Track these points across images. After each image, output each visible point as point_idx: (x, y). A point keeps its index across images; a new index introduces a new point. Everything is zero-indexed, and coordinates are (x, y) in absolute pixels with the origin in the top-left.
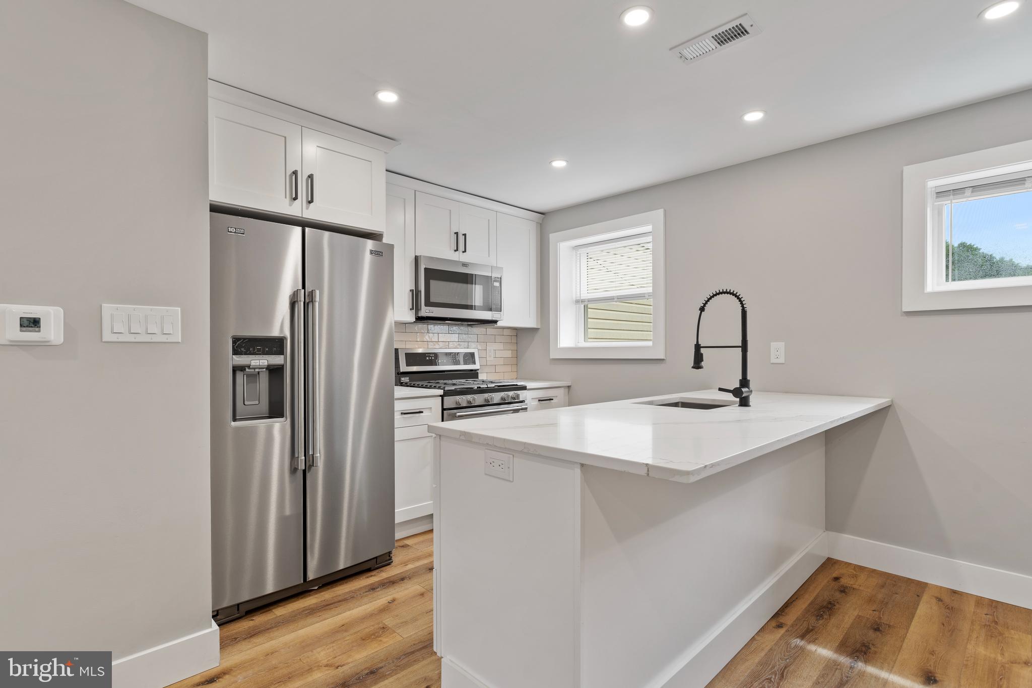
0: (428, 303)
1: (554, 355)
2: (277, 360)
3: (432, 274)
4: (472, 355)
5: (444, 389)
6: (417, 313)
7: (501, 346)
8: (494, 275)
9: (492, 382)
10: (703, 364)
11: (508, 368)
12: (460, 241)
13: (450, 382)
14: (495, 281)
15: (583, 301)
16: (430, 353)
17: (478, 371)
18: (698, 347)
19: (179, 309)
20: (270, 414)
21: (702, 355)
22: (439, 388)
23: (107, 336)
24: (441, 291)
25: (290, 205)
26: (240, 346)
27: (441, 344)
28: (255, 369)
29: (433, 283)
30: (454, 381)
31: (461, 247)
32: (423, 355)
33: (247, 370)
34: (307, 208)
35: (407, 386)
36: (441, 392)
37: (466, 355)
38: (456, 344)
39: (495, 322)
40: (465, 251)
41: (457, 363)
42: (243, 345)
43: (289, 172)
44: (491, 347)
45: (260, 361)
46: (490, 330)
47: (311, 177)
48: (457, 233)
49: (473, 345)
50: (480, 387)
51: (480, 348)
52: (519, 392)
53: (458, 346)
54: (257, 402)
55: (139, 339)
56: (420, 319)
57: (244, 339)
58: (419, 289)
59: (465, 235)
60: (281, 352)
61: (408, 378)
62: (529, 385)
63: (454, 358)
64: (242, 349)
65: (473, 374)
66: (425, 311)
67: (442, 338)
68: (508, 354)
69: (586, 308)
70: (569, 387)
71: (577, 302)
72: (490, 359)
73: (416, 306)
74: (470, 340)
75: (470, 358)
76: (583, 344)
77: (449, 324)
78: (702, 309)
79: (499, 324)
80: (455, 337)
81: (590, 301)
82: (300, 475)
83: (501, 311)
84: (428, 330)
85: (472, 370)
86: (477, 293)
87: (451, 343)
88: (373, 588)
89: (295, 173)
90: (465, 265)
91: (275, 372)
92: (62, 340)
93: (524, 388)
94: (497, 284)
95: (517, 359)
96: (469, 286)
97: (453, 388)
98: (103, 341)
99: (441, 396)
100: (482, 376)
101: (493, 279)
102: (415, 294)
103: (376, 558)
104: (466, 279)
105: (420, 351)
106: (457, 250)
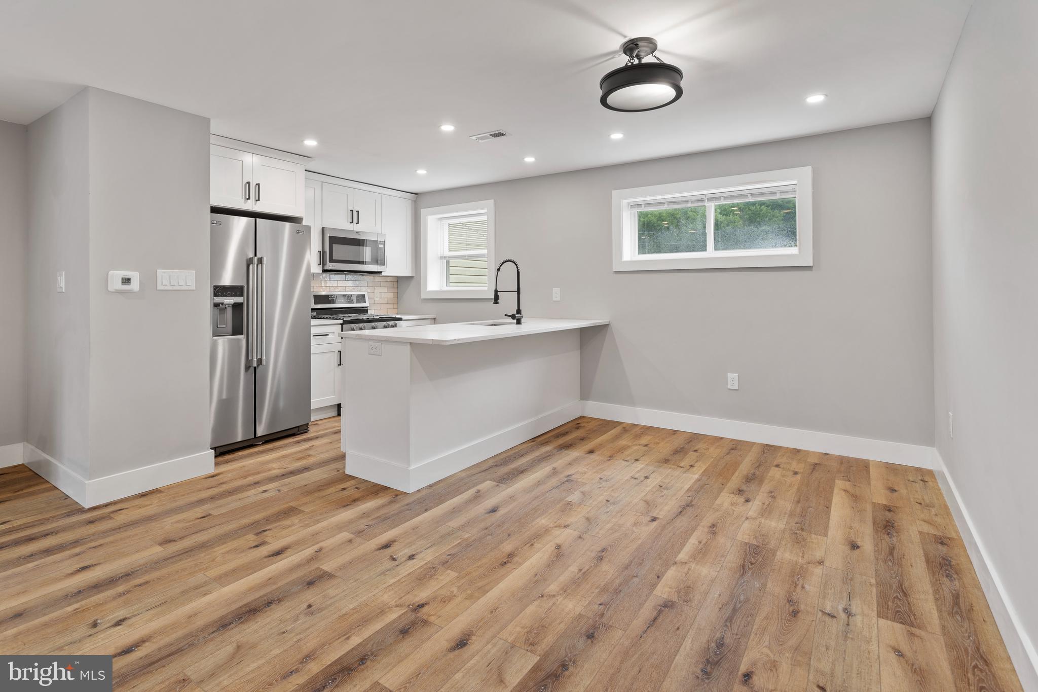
0: (331, 261)
1: (423, 297)
2: (239, 300)
3: (334, 240)
4: (363, 296)
5: (343, 319)
6: (323, 267)
7: (385, 290)
8: (379, 240)
9: (377, 315)
10: (499, 301)
11: (391, 306)
12: (354, 216)
13: (347, 315)
14: (380, 244)
15: (445, 258)
16: (332, 295)
17: (368, 308)
18: (496, 291)
19: (194, 271)
20: (233, 333)
21: (498, 296)
22: (340, 319)
23: (160, 287)
24: (341, 251)
25: (245, 203)
26: (218, 292)
27: (340, 288)
28: (225, 305)
29: (334, 246)
30: (350, 315)
31: (355, 220)
32: (327, 297)
33: (221, 306)
34: (255, 204)
35: (316, 318)
36: (341, 322)
37: (358, 296)
38: (351, 288)
39: (380, 272)
40: (358, 223)
41: (352, 302)
42: (220, 291)
43: (244, 183)
44: (378, 290)
45: (229, 300)
46: (377, 278)
47: (258, 185)
48: (352, 211)
49: (364, 289)
50: (368, 319)
51: (369, 291)
52: (397, 322)
53: (353, 290)
54: (224, 326)
55: (175, 288)
56: (325, 271)
57: (221, 287)
58: (325, 250)
59: (358, 212)
60: (242, 295)
61: (315, 313)
62: (404, 317)
63: (348, 298)
64: (219, 293)
65: (364, 310)
66: (329, 266)
67: (340, 284)
68: (391, 295)
69: (448, 262)
70: (434, 319)
71: (441, 258)
72: (377, 299)
73: (322, 262)
74: (361, 285)
75: (362, 298)
76: (445, 288)
77: (345, 274)
78: (498, 270)
79: (383, 274)
80: (350, 283)
81: (449, 257)
82: (252, 369)
83: (384, 265)
84: (330, 278)
85: (363, 307)
86: (367, 253)
87: (347, 288)
88: (298, 442)
89: (249, 183)
90: (358, 233)
91: (237, 307)
92: (138, 289)
93: (400, 319)
94: (381, 246)
95: (398, 299)
96: (361, 247)
97: (349, 319)
98: (158, 289)
99: (341, 324)
100: (370, 312)
101: (378, 242)
102: (322, 254)
103: (298, 427)
104: (359, 243)
105: (323, 293)
106: (352, 222)
